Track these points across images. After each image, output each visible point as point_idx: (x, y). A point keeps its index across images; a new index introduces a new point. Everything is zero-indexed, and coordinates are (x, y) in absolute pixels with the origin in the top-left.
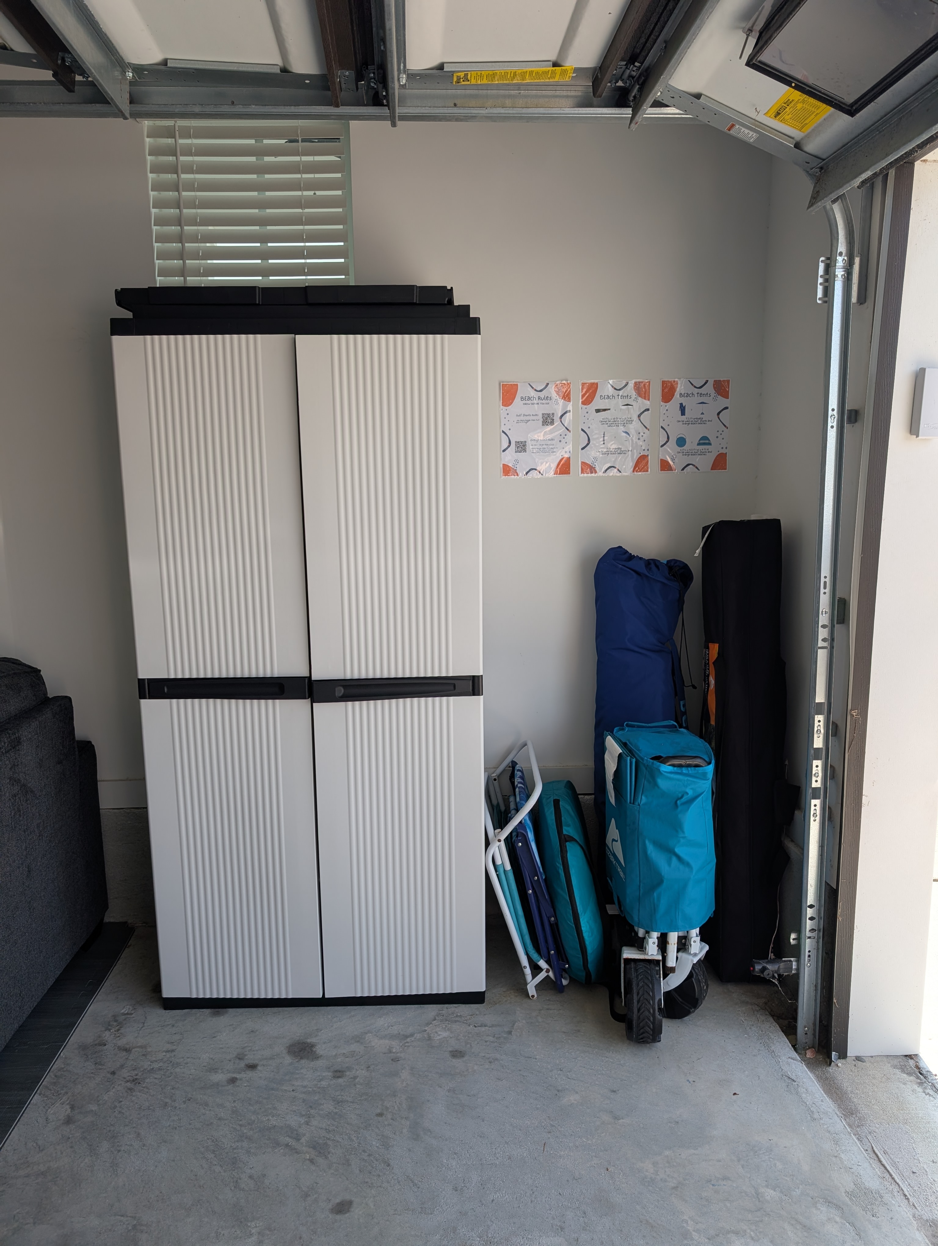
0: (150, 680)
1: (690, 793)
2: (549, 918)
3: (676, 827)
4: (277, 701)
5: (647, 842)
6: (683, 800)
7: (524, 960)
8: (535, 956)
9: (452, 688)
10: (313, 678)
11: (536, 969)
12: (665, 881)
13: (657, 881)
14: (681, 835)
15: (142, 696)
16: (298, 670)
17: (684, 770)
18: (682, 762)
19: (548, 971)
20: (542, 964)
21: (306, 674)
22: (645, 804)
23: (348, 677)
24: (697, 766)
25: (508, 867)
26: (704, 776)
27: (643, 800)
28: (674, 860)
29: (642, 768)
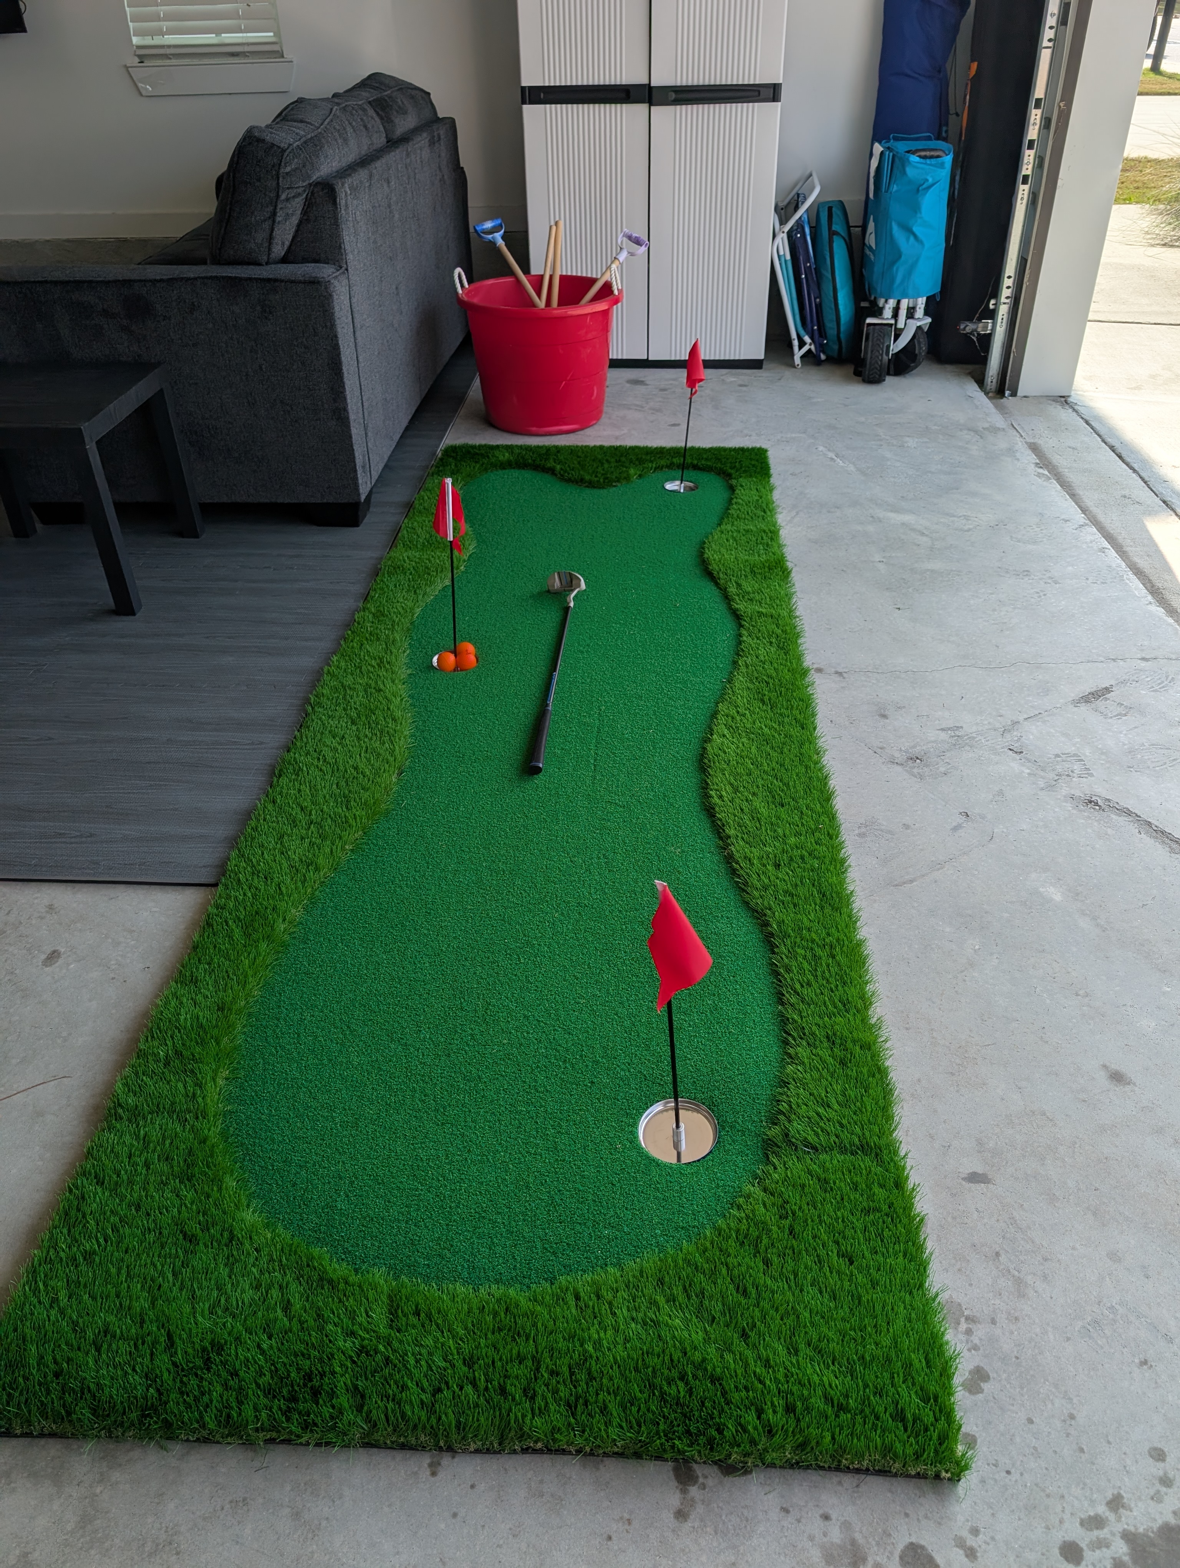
0: (530, 88)
1: (931, 180)
2: (815, 299)
3: (915, 208)
4: (624, 105)
5: (893, 223)
6: (924, 186)
7: (794, 335)
8: (802, 332)
9: (757, 93)
10: (652, 85)
11: (802, 344)
12: (903, 257)
13: (898, 255)
14: (918, 215)
15: (524, 102)
16: (640, 78)
17: (928, 161)
18: (928, 153)
19: (810, 344)
20: (807, 339)
21: (646, 82)
22: (896, 191)
23: (679, 84)
24: (938, 157)
25: (788, 257)
26: (942, 165)
27: (895, 188)
28: (912, 238)
29: (897, 160)
